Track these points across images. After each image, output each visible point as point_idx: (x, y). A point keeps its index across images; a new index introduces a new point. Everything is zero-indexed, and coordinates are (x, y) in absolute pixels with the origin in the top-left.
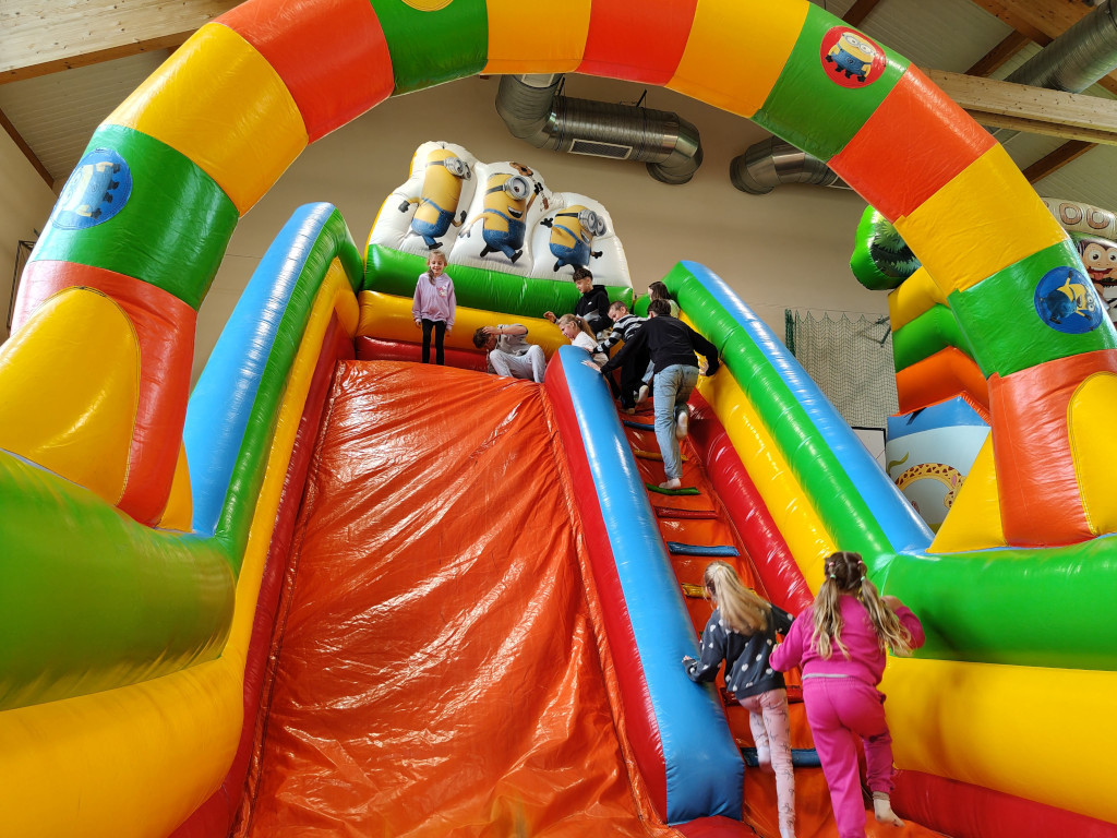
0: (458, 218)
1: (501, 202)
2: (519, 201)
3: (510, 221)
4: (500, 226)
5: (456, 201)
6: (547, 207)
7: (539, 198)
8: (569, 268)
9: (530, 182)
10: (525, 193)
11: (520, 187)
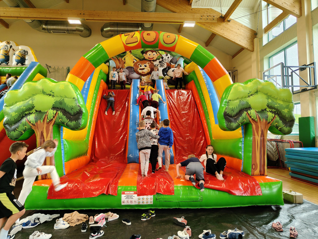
3: (5, 56)
9: (9, 46)
10: (7, 49)
11: (6, 47)
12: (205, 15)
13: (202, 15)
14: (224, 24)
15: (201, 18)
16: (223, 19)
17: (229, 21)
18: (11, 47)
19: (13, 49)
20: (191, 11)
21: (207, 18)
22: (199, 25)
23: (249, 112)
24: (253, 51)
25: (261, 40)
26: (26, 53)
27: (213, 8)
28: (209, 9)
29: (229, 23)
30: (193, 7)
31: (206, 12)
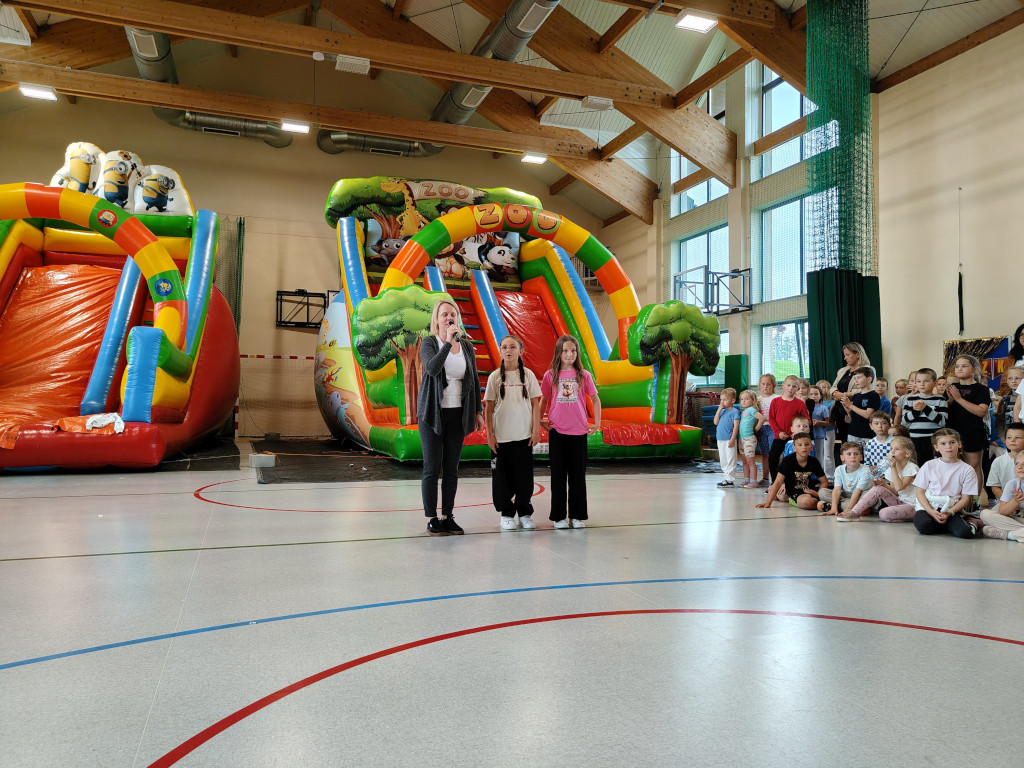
0: (90, 186)
1: (113, 176)
2: (123, 175)
3: (118, 186)
4: (114, 190)
5: (89, 177)
6: (140, 175)
7: (135, 172)
8: (155, 208)
9: (129, 164)
10: (126, 170)
11: (123, 167)
12: (566, 142)
13: (560, 142)
14: (600, 165)
15: (558, 147)
16: (601, 154)
17: (610, 160)
18: (134, 167)
19: (139, 173)
20: (539, 131)
21: (570, 149)
22: (553, 161)
23: (670, 343)
24: (651, 222)
25: (667, 205)
26: (171, 185)
27: (580, 129)
28: (572, 130)
29: (609, 164)
30: (542, 123)
31: (567, 137)
